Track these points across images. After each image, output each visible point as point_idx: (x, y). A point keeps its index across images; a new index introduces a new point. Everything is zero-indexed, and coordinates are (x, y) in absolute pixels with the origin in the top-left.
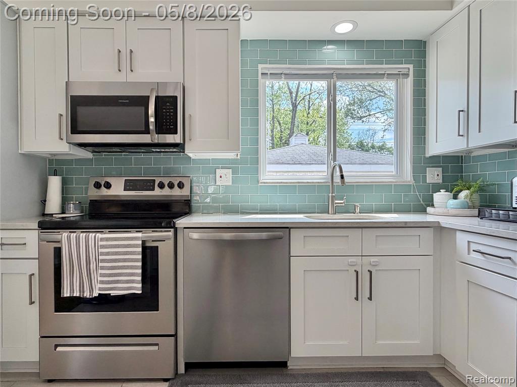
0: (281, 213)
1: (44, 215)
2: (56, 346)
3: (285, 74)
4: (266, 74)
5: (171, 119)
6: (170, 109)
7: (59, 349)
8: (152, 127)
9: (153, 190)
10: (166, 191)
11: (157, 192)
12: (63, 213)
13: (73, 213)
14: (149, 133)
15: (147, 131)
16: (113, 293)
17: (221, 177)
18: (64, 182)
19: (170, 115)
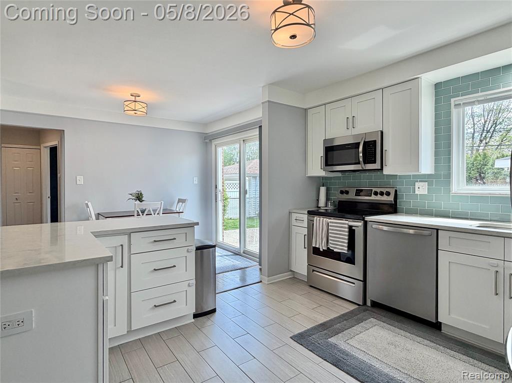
0: (453, 218)
1: (318, 207)
2: (313, 271)
3: (478, 101)
4: (460, 104)
5: (372, 154)
6: (372, 148)
7: (314, 272)
8: (361, 160)
9: (371, 196)
10: (379, 198)
11: (373, 197)
12: (326, 207)
13: (330, 207)
14: (359, 164)
15: (359, 163)
16: (335, 250)
17: (419, 188)
18: (328, 190)
19: (372, 152)
